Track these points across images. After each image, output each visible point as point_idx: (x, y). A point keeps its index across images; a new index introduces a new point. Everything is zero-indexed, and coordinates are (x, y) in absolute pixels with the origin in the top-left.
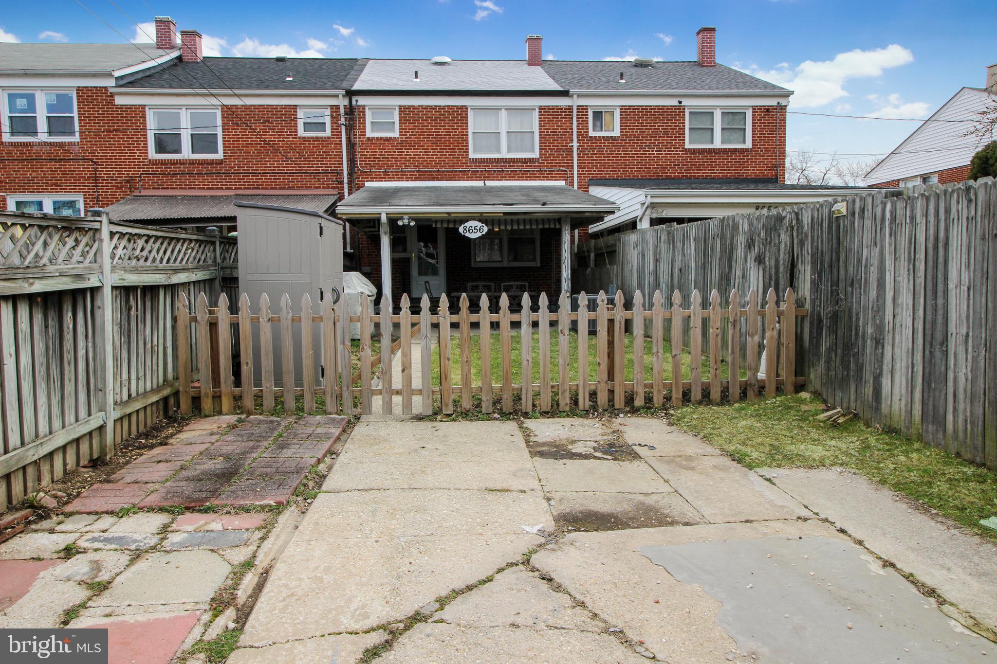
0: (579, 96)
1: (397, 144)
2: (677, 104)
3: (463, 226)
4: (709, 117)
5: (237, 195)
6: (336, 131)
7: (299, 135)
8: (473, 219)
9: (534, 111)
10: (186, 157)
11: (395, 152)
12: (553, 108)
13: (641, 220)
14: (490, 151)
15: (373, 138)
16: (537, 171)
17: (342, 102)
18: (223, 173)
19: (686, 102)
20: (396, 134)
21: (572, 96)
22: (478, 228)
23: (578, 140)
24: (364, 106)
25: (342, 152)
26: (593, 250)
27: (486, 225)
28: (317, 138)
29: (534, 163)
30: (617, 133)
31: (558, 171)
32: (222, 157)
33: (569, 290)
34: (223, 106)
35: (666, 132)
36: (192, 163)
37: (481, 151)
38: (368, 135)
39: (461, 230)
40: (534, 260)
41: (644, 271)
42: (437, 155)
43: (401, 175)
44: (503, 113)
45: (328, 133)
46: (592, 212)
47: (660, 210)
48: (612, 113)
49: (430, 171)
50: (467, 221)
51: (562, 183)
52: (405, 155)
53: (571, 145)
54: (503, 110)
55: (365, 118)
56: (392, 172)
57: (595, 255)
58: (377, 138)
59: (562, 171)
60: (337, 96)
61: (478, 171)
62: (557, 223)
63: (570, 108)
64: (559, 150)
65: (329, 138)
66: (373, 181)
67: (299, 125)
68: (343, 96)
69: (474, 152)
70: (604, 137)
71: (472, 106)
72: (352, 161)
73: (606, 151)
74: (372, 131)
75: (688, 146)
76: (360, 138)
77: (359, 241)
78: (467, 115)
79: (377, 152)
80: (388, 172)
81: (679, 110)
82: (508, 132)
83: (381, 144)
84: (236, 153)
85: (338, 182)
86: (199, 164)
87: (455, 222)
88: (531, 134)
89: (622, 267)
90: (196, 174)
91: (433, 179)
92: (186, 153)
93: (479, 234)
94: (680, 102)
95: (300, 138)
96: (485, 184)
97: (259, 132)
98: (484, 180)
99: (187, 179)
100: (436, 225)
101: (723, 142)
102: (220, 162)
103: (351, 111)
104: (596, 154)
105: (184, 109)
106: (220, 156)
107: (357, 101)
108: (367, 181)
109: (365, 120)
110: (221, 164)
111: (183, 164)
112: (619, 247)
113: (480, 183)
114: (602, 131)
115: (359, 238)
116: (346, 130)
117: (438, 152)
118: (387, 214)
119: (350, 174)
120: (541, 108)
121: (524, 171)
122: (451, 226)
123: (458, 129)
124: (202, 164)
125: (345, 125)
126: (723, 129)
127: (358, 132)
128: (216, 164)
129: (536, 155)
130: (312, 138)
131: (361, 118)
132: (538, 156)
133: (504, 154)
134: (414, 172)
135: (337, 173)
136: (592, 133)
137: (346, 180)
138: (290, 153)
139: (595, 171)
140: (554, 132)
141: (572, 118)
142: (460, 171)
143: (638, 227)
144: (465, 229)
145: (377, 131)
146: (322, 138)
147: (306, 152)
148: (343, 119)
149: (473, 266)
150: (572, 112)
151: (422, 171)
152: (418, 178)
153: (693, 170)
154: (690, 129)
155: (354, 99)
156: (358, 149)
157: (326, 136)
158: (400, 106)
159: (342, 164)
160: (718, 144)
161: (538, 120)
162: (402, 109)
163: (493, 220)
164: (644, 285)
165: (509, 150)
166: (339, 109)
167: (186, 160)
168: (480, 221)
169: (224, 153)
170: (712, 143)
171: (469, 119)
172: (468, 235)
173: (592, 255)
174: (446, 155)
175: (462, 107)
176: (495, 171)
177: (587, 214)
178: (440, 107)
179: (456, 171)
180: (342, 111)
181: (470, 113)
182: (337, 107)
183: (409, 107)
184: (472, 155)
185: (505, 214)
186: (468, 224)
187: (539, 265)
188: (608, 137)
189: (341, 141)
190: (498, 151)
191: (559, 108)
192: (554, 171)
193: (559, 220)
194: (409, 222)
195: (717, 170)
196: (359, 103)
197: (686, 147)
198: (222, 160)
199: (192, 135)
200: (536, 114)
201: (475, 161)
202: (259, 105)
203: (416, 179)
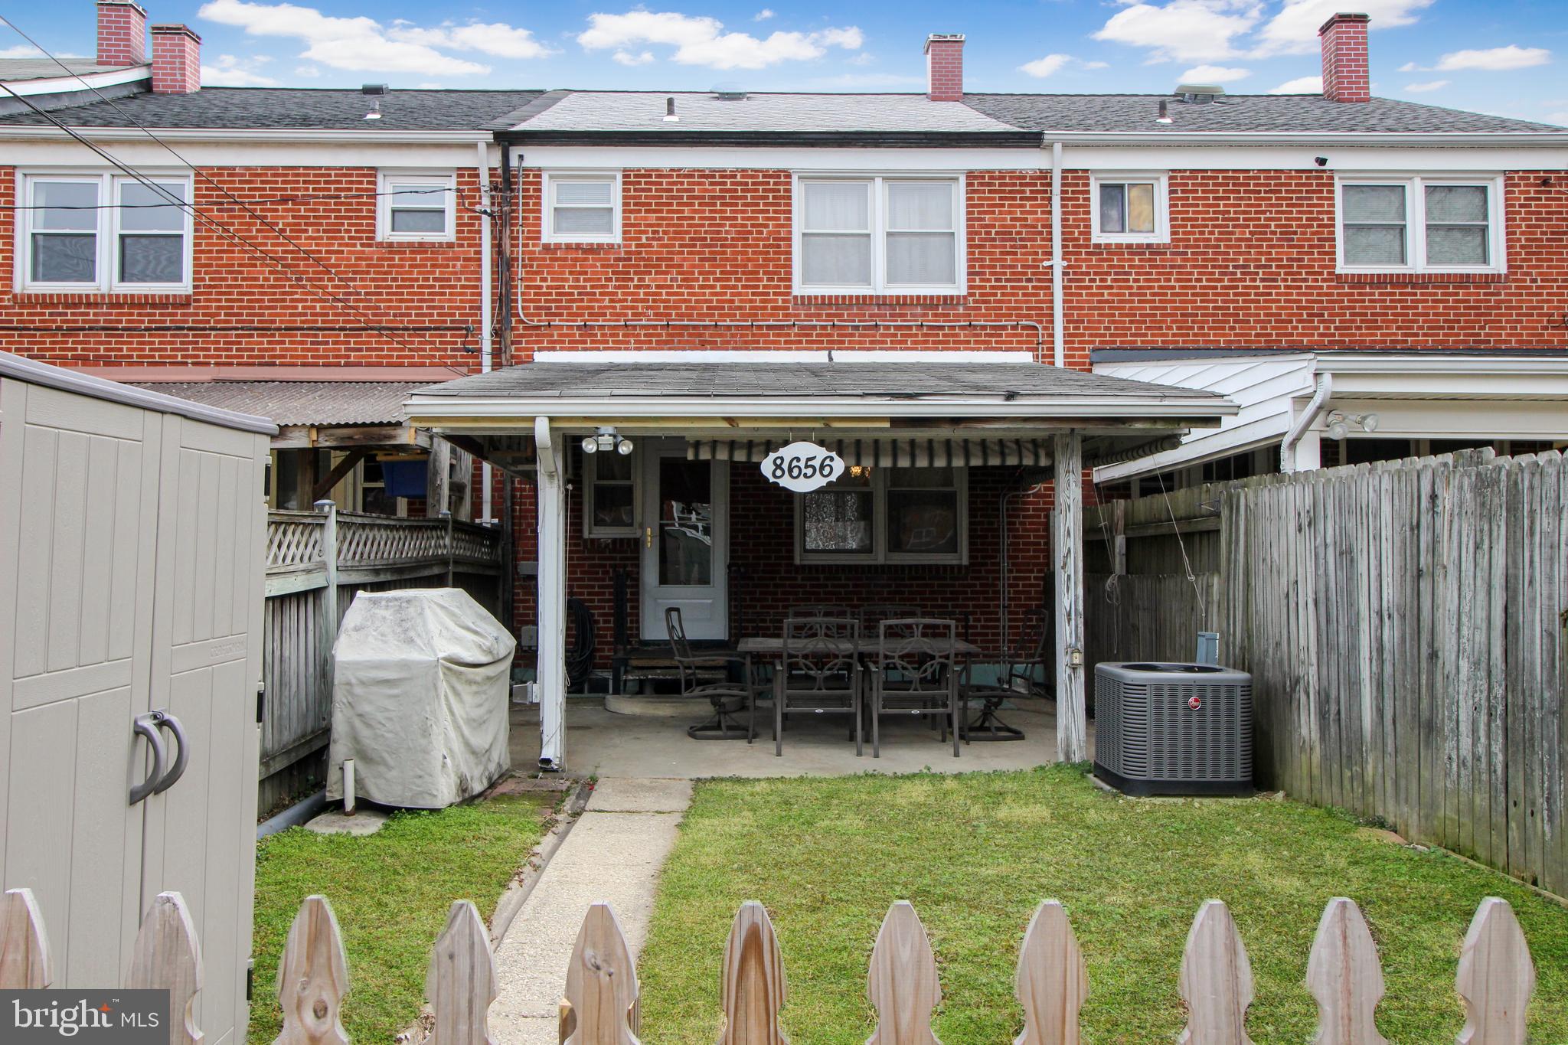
0: (1066, 146)
1: (616, 260)
2: (1315, 166)
3: (772, 456)
4: (1395, 198)
5: (217, 381)
6: (467, 228)
7: (379, 239)
8: (803, 436)
9: (954, 186)
10: (105, 290)
11: (609, 280)
12: (1002, 175)
13: (1293, 445)
14: (843, 280)
15: (558, 246)
16: (962, 328)
17: (486, 160)
18: (190, 329)
19: (1336, 162)
20: (616, 237)
21: (1050, 147)
22: (817, 463)
23: (1065, 253)
24: (540, 169)
25: (480, 280)
26: (1121, 524)
27: (840, 455)
28: (421, 244)
29: (954, 307)
30: (1162, 235)
31: (1014, 328)
32: (190, 291)
33: (1081, 645)
34: (198, 171)
35: (1287, 235)
36: (117, 303)
37: (822, 280)
38: (545, 239)
39: (767, 467)
40: (952, 547)
41: (1351, 604)
42: (713, 287)
43: (624, 336)
44: (879, 191)
45: (449, 234)
46: (1154, 420)
47: (1354, 417)
48: (1148, 189)
49: (695, 327)
50: (786, 443)
51: (1025, 357)
52: (636, 287)
53: (1046, 263)
54: (879, 181)
55: (539, 198)
56: (602, 327)
57: (1128, 541)
58: (568, 246)
59: (1024, 328)
60: (473, 146)
61: (814, 327)
62: (1042, 453)
63: (1045, 176)
64: (1016, 277)
65: (450, 245)
66: (554, 349)
67: (379, 215)
68: (489, 145)
69: (806, 280)
70: (1130, 246)
71: (802, 170)
72: (503, 301)
73: (1136, 281)
74: (558, 229)
75: (1342, 268)
76: (525, 245)
77: (513, 497)
78: (788, 191)
79: (567, 280)
80: (592, 327)
81: (1319, 180)
82: (889, 234)
83: (576, 259)
84: (225, 279)
85: (468, 350)
86: (133, 305)
87: (750, 445)
88: (946, 239)
89: (1247, 585)
90: (124, 329)
91: (703, 346)
92: (106, 279)
93: (818, 482)
94: (1322, 162)
95: (381, 244)
96: (831, 359)
97: (282, 231)
98: (830, 350)
99: (101, 343)
100: (697, 454)
101: (1430, 259)
102: (185, 302)
103: (506, 181)
104: (1111, 287)
105: (107, 177)
106: (184, 287)
107: (521, 157)
108: (540, 350)
109: (539, 204)
110: (187, 305)
111: (96, 305)
112: (1233, 524)
113: (819, 357)
114: (1123, 230)
115: (514, 489)
116: (493, 225)
117: (716, 280)
118: (551, 419)
119: (497, 333)
120: (971, 175)
121: (930, 328)
122: (740, 456)
123: (766, 226)
124: (140, 306)
125: (491, 215)
126: (1428, 227)
127: (521, 232)
128: (175, 306)
129: (959, 287)
130: (410, 245)
131: (530, 197)
132: (964, 292)
133: (880, 286)
134: (655, 327)
135: (467, 329)
136: (1097, 237)
137: (487, 346)
138: (355, 280)
139: (1107, 328)
140: (1005, 235)
141: (1050, 199)
142: (769, 327)
143: (1287, 466)
144: (778, 467)
145: (569, 230)
146: (433, 245)
147: (395, 280)
148: (486, 201)
149: (797, 561)
150: (1050, 185)
151: (675, 327)
152: (666, 342)
153: (1359, 328)
154: (1345, 226)
155: (515, 152)
156: (521, 272)
157: (444, 240)
158: (625, 170)
159: (480, 308)
160: (1418, 263)
161: (963, 203)
162: (632, 178)
163: (858, 443)
164: (1353, 648)
165: (891, 278)
166: (478, 176)
167: (103, 296)
168: (821, 443)
169: (195, 280)
170: (1403, 260)
171: (795, 202)
172: (786, 482)
173: (1120, 541)
174: (735, 287)
175: (777, 174)
176: (856, 328)
177: (1139, 426)
178: (723, 174)
179: (760, 327)
180: (485, 180)
181: (797, 188)
182: (474, 172)
183: (648, 173)
184: (799, 289)
185: (897, 422)
186: (787, 453)
187: (965, 561)
188: (1139, 246)
189: (479, 253)
190: (867, 280)
191: (1017, 176)
192: (1004, 328)
193: (1045, 445)
194: (616, 446)
195: (1421, 328)
196: (526, 164)
197: (1338, 271)
198: (188, 297)
199: (122, 237)
200: (959, 192)
201: (808, 301)
202: (285, 168)
203: (661, 345)
